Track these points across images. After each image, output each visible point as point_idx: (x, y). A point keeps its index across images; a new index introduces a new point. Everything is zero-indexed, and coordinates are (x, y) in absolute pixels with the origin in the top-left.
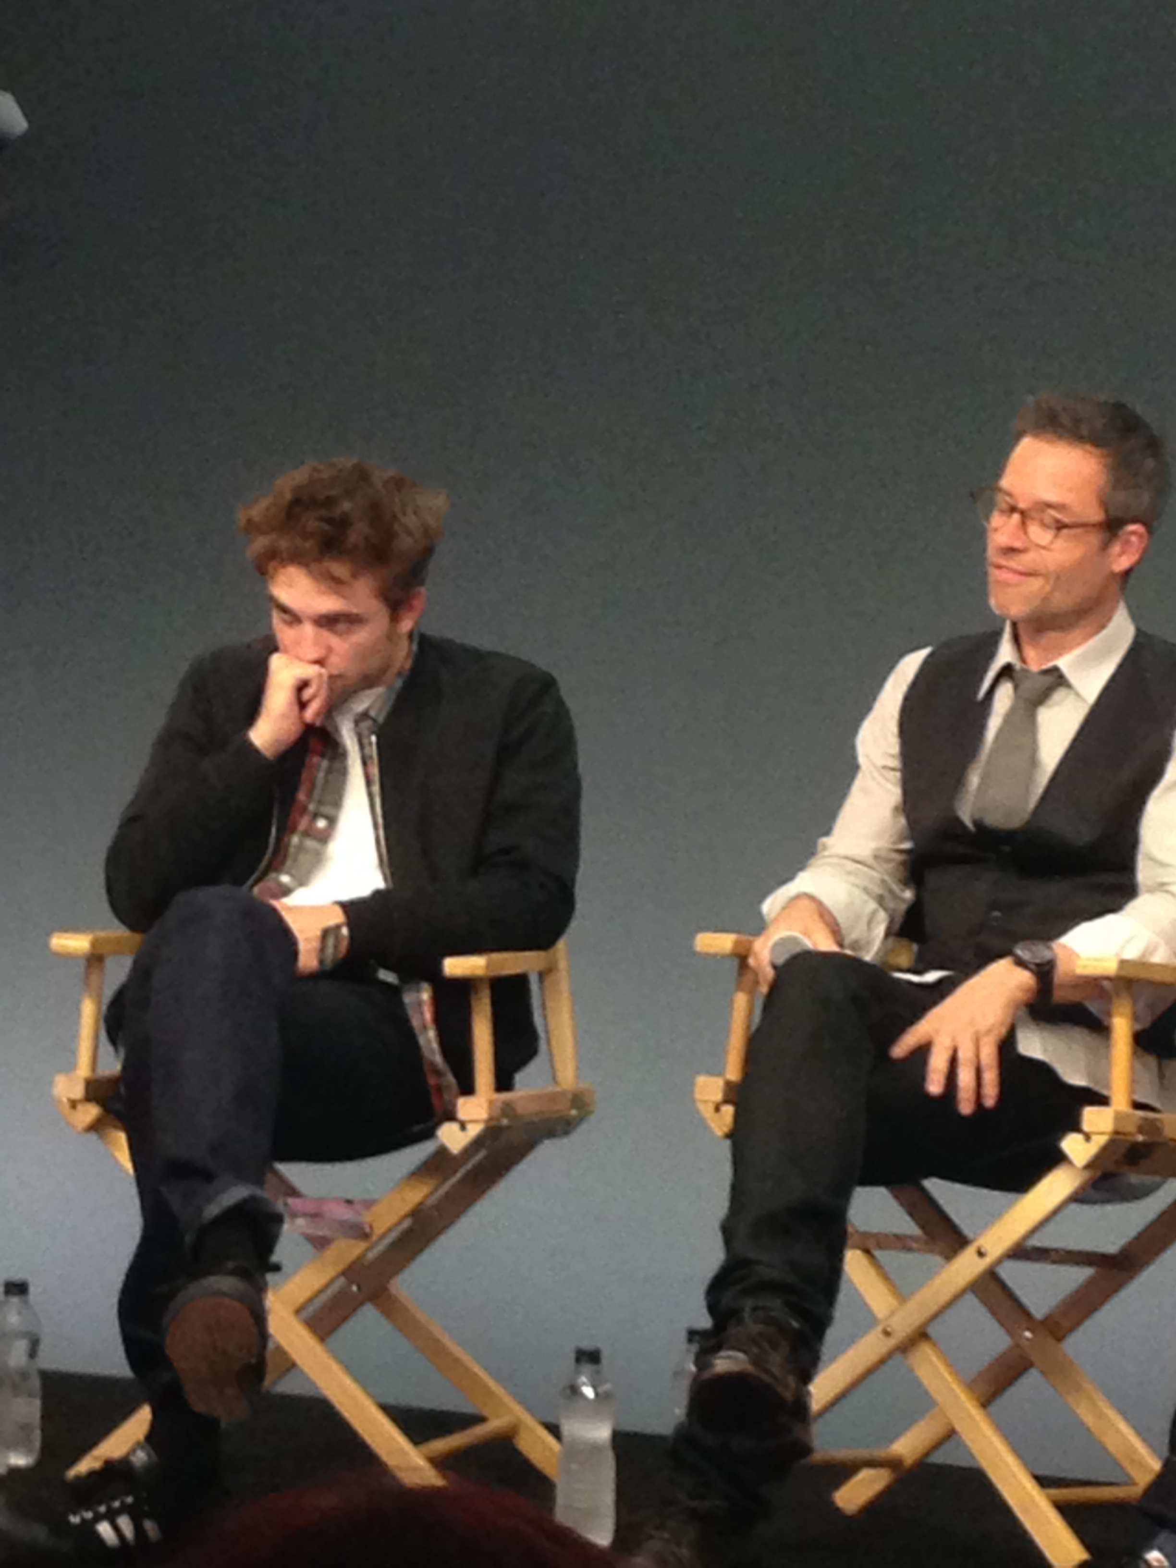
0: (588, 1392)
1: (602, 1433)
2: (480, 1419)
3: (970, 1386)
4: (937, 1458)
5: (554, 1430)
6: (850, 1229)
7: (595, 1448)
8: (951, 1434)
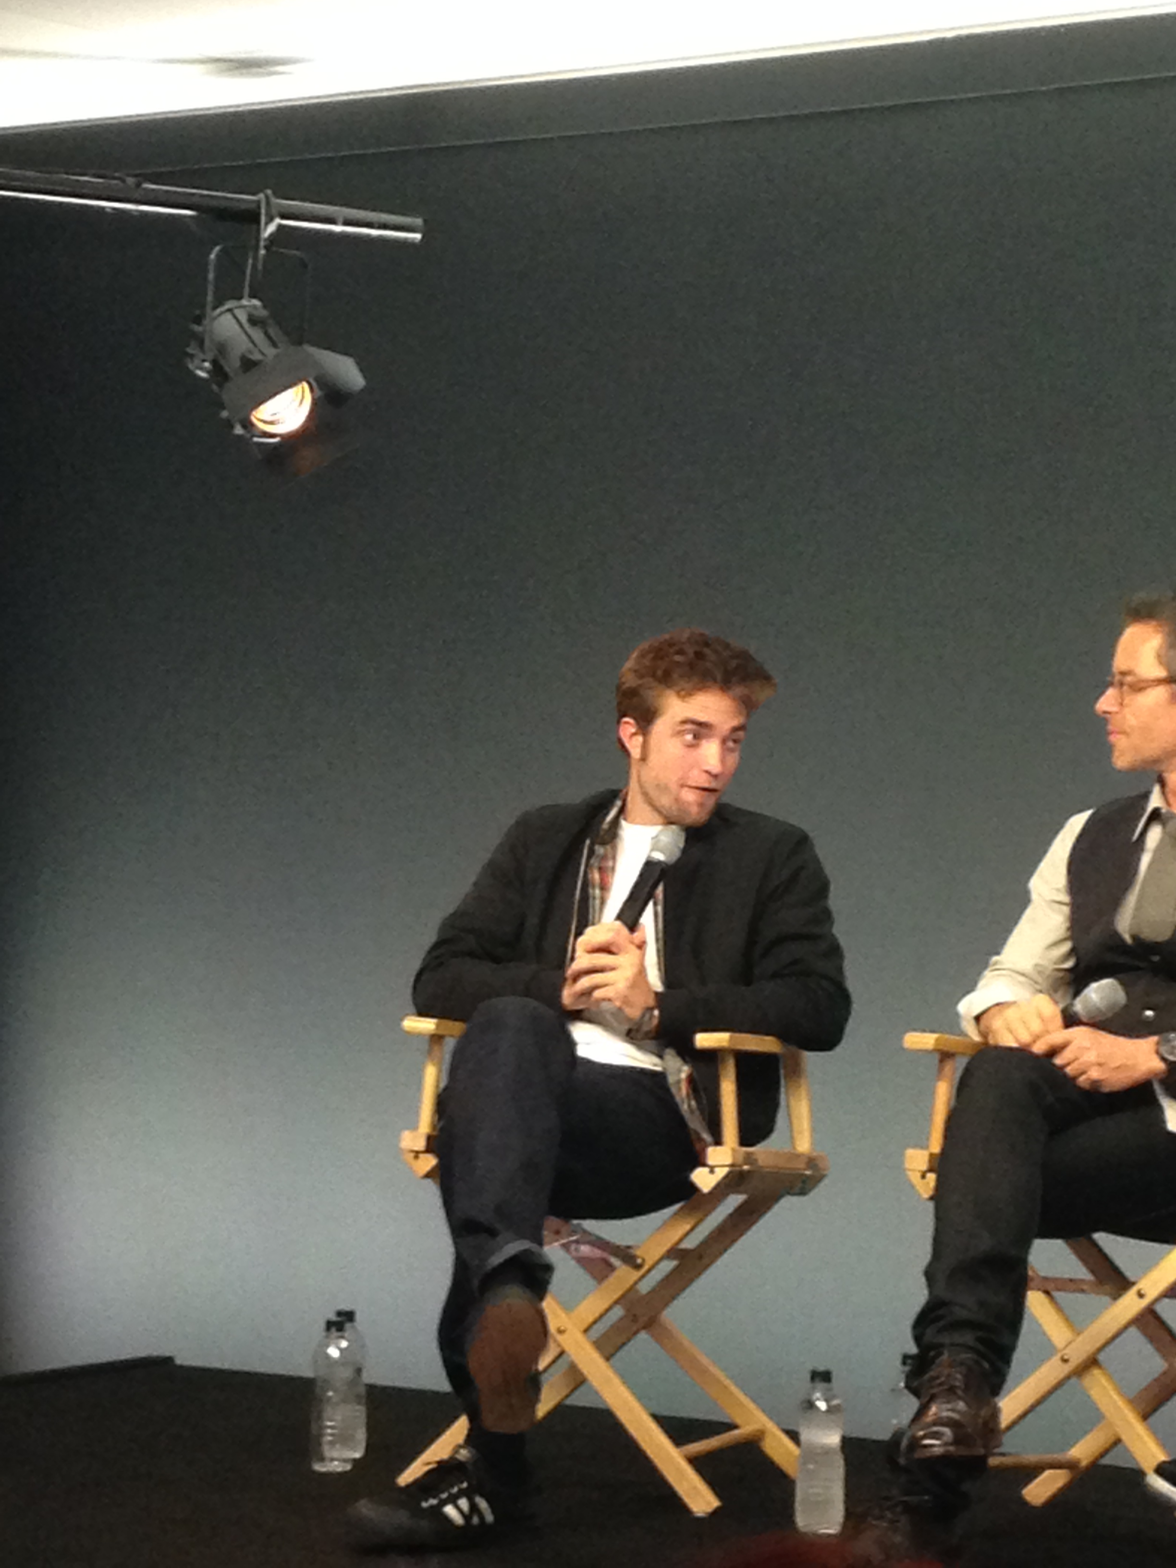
0: (822, 1405)
1: (833, 1439)
2: (733, 1426)
3: (1132, 1402)
4: (1106, 1461)
5: (794, 1436)
6: (1030, 1273)
7: (827, 1451)
8: (1118, 1442)
